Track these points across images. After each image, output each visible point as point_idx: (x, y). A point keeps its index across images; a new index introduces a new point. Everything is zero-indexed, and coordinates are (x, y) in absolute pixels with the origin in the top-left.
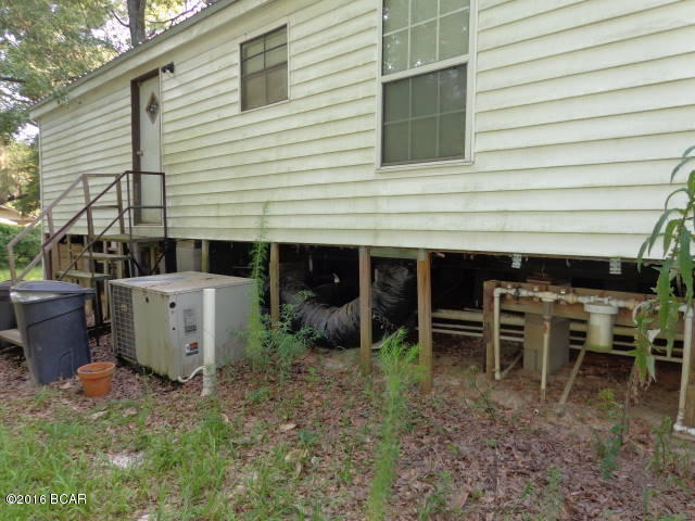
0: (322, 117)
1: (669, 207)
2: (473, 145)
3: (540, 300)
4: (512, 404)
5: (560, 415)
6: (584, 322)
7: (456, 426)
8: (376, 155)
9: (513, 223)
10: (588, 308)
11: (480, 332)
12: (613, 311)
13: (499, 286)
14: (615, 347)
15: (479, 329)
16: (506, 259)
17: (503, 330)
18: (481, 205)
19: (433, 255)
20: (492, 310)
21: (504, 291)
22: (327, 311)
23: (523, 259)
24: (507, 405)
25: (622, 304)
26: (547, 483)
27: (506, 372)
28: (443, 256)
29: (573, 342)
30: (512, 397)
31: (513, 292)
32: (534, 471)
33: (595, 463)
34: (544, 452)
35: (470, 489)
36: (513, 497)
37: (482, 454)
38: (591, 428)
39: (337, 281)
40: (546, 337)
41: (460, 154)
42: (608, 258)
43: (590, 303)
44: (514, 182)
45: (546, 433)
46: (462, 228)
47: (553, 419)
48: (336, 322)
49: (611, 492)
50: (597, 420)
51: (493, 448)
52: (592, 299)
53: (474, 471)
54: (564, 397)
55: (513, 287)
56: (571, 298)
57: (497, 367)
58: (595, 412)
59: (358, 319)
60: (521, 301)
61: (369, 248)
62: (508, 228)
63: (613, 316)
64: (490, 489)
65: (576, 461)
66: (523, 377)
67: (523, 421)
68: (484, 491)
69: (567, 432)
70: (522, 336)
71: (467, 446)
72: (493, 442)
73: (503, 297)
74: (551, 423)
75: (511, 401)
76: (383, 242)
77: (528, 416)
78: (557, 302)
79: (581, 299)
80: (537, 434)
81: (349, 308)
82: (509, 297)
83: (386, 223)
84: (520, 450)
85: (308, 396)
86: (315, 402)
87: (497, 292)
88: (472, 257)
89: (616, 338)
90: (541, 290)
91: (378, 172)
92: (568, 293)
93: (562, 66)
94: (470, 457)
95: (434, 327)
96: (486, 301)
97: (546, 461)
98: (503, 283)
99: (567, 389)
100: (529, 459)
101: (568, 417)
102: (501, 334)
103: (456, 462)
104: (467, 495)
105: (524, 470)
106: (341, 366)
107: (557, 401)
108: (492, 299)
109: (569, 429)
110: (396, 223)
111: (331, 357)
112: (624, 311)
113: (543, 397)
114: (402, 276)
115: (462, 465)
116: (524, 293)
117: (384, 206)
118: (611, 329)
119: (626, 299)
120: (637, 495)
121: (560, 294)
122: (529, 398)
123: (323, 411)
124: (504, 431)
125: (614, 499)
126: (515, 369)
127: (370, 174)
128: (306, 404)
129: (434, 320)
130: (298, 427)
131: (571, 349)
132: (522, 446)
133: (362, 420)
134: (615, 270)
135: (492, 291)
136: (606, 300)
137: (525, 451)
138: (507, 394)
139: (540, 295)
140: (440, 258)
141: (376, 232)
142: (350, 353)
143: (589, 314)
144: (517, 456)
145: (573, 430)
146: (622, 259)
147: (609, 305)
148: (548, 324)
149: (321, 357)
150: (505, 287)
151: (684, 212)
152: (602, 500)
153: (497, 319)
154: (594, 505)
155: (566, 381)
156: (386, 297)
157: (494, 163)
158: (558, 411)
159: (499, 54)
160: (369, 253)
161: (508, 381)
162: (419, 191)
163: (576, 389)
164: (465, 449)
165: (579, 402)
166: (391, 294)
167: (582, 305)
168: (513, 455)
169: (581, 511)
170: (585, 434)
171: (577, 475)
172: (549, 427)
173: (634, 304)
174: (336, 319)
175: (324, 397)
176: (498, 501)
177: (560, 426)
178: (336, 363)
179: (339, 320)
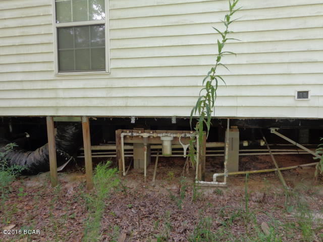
0: (17, 41)
1: (201, 95)
2: (110, 64)
3: (142, 137)
4: (133, 186)
5: (154, 186)
6: (161, 144)
7: (110, 202)
8: (55, 66)
9: (131, 102)
10: (162, 139)
11: (115, 154)
12: (171, 139)
13: (122, 132)
14: (173, 154)
15: (115, 153)
16: (127, 119)
17: (126, 152)
18: (114, 93)
19: (91, 119)
20: (120, 143)
21: (126, 134)
22: (26, 154)
23: (136, 118)
24: (131, 187)
25: (175, 135)
26: (157, 218)
27: (127, 171)
28: (96, 119)
29: (152, 154)
30: (133, 182)
31: (130, 134)
32: (150, 214)
33: (171, 204)
34: (151, 204)
35: (126, 231)
36: (146, 229)
37: (126, 212)
38: (167, 189)
39: (28, 136)
40: (145, 153)
41: (104, 69)
42: (171, 117)
43: (163, 136)
44: (130, 83)
45: (150, 196)
46: (106, 105)
47: (151, 189)
48: (33, 160)
49: (181, 214)
50: (169, 186)
51: (130, 208)
52: (164, 134)
53: (125, 222)
54: (154, 178)
55: (130, 132)
56: (155, 135)
57: (124, 170)
58: (167, 182)
59: (48, 156)
60: (134, 138)
61: (52, 117)
62: (128, 105)
63: (172, 141)
64: (135, 228)
65: (164, 205)
66: (134, 172)
67: (139, 192)
68: (132, 230)
69: (158, 193)
70: (132, 154)
71: (118, 210)
72: (130, 206)
73: (125, 137)
74: (151, 191)
75: (132, 185)
76: (61, 113)
77: (141, 190)
78: (149, 137)
79: (159, 135)
80: (146, 196)
81: (40, 151)
82: (128, 137)
83: (62, 103)
84: (142, 206)
85: (20, 205)
86: (25, 208)
87: (122, 135)
88: (111, 119)
89: (173, 149)
90: (142, 133)
91: (56, 75)
92: (153, 133)
93: (149, 33)
94: (120, 216)
95: (92, 155)
96: (117, 140)
97: (153, 208)
98: (125, 130)
99: (155, 174)
100: (147, 209)
101: (157, 187)
102: (125, 154)
103: (115, 220)
104: (125, 234)
105: (147, 215)
106: (37, 184)
107: (151, 180)
108: (120, 138)
109: (158, 191)
110: (69, 103)
111: (29, 180)
112: (175, 138)
113: (145, 180)
114: (71, 131)
115: (118, 220)
116: (135, 134)
117: (61, 94)
118: (171, 146)
119: (176, 133)
120: (190, 213)
121: (150, 133)
122: (140, 181)
123: (32, 212)
124: (132, 199)
125: (183, 217)
126: (130, 169)
127: (51, 76)
128: (20, 210)
129: (93, 151)
130: (17, 225)
131: (152, 157)
132: (142, 204)
133: (58, 211)
134: (174, 121)
135: (120, 135)
136: (169, 135)
137: (145, 206)
138: (130, 181)
139: (142, 134)
140: (94, 120)
141: (57, 108)
142: (43, 175)
143: (163, 141)
144: (142, 210)
145: (160, 192)
146: (177, 117)
147: (170, 136)
148: (146, 147)
149: (23, 181)
150: (126, 132)
151: (205, 97)
152: (179, 218)
153: (123, 147)
154: (177, 222)
155: (153, 171)
156: (63, 142)
157: (120, 74)
158: (153, 185)
159: (120, 22)
160: (53, 120)
161: (128, 175)
162: (81, 86)
163: (157, 173)
164: (118, 213)
165: (160, 179)
166: (66, 141)
167: (159, 137)
168: (140, 209)
169: (173, 226)
170: (165, 192)
171: (167, 211)
172: (150, 193)
173: (180, 135)
174: (32, 158)
175: (31, 203)
176: (140, 233)
177: (154, 191)
178: (33, 183)
179: (35, 158)
